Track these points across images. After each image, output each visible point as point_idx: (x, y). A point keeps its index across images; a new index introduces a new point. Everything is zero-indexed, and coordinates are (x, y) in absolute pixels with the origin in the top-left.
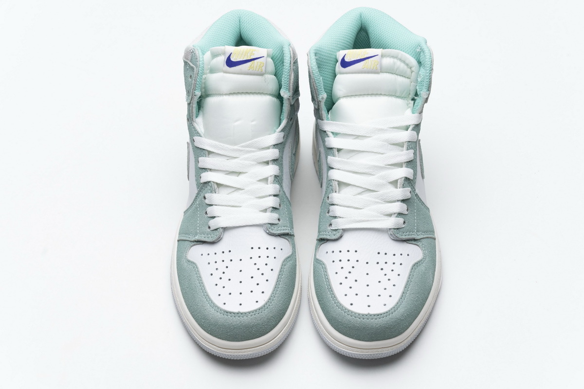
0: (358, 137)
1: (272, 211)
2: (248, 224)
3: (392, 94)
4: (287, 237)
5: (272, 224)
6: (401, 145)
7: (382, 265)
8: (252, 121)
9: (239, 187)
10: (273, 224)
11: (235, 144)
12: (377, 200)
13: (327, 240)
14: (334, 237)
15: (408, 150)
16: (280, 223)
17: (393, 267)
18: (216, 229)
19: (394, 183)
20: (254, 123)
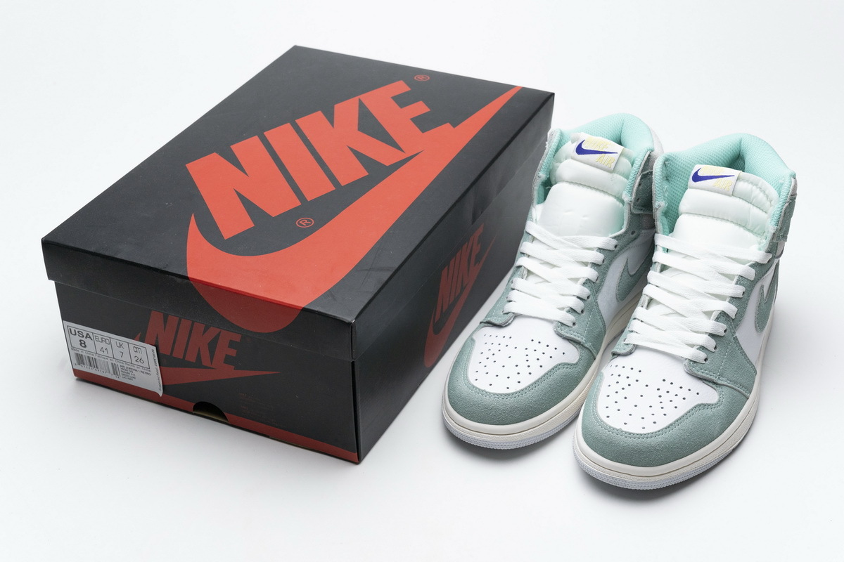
0: (686, 256)
1: (568, 311)
2: (539, 316)
3: (742, 223)
4: (577, 346)
5: (563, 324)
6: (730, 277)
7: (662, 392)
8: (584, 216)
9: (547, 279)
10: (565, 325)
11: (558, 234)
12: (683, 326)
13: (619, 355)
14: (623, 351)
15: (737, 284)
16: (574, 327)
17: (674, 398)
18: (508, 313)
19: (708, 314)
20: (586, 219)
